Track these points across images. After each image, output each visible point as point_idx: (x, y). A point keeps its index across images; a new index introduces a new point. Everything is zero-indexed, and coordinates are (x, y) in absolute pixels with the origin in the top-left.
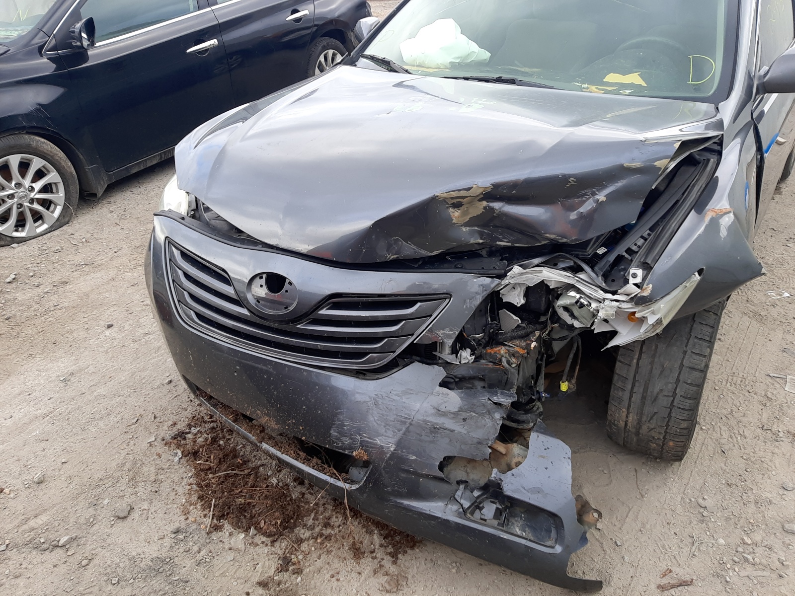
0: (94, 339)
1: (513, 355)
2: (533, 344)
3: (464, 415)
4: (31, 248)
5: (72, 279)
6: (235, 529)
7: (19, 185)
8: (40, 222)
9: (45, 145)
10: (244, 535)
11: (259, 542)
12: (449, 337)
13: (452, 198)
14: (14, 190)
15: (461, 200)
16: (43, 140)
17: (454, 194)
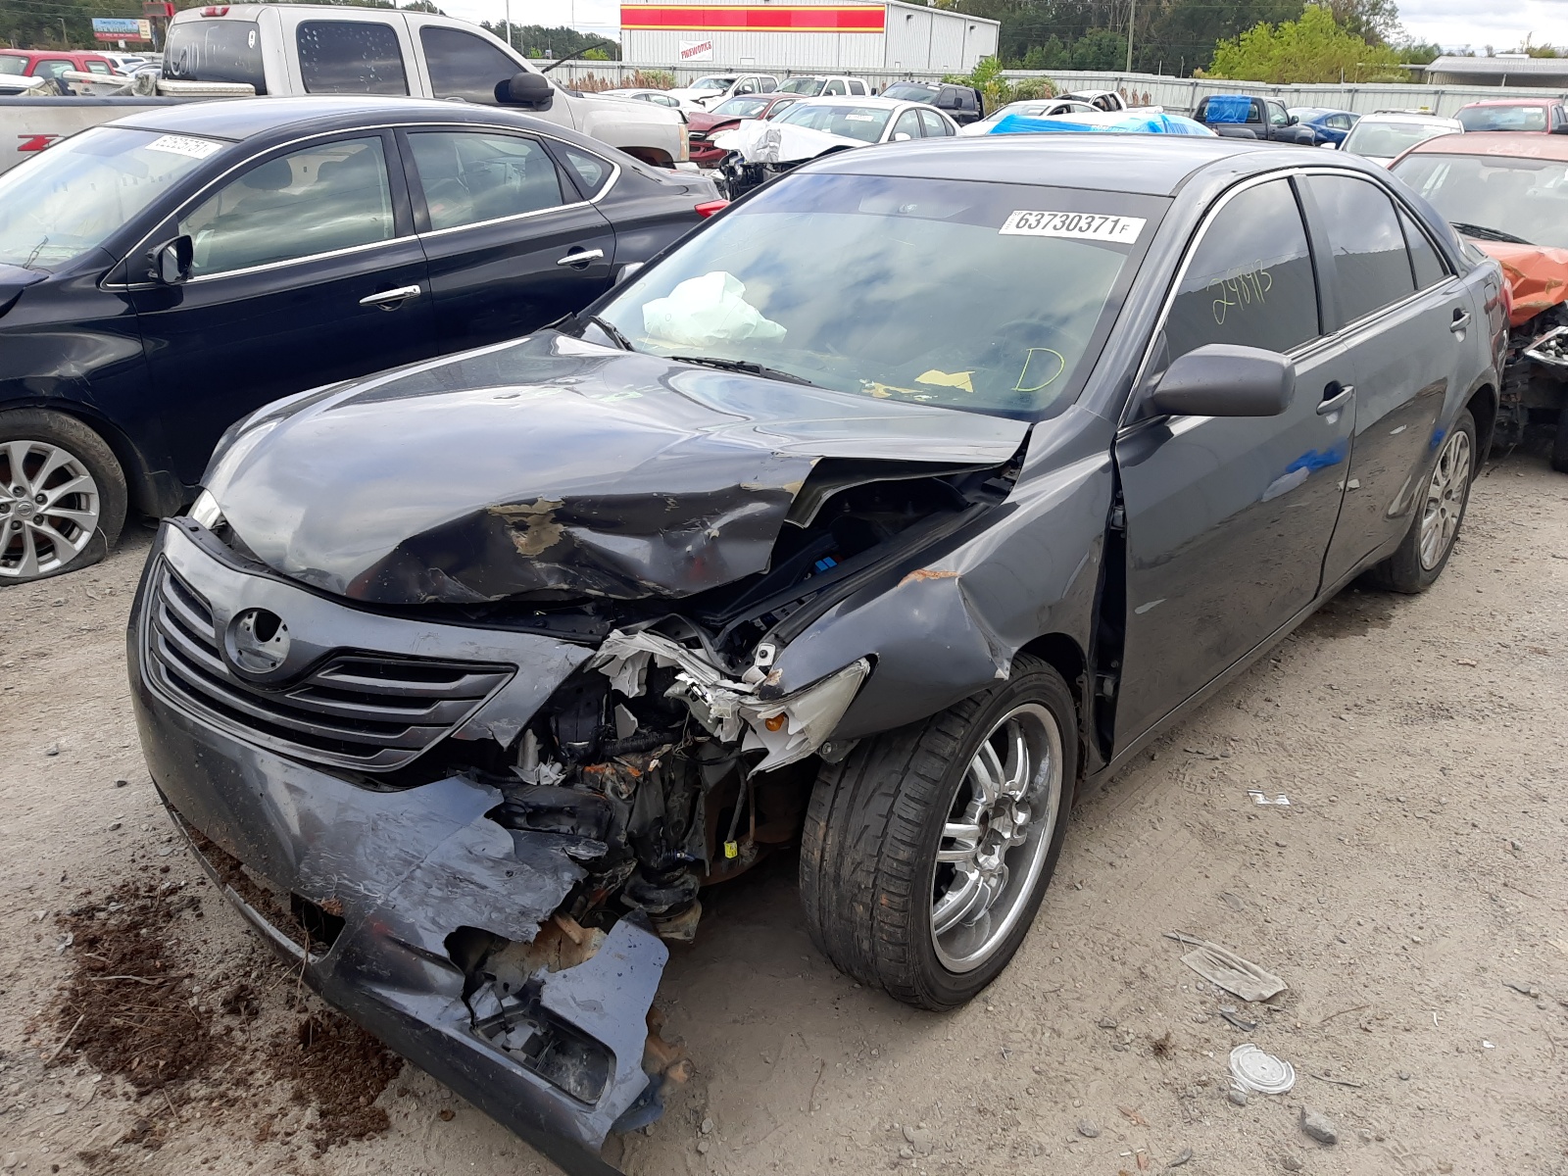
0: (38, 748)
1: (623, 779)
2: (654, 764)
3: (511, 866)
4: (21, 595)
5: (56, 650)
6: (91, 1067)
7: (20, 491)
8: (50, 555)
9: (74, 431)
10: (99, 1078)
11: (119, 1092)
12: (505, 732)
13: (512, 515)
14: (9, 496)
15: (524, 519)
16: (73, 421)
17: (513, 509)
